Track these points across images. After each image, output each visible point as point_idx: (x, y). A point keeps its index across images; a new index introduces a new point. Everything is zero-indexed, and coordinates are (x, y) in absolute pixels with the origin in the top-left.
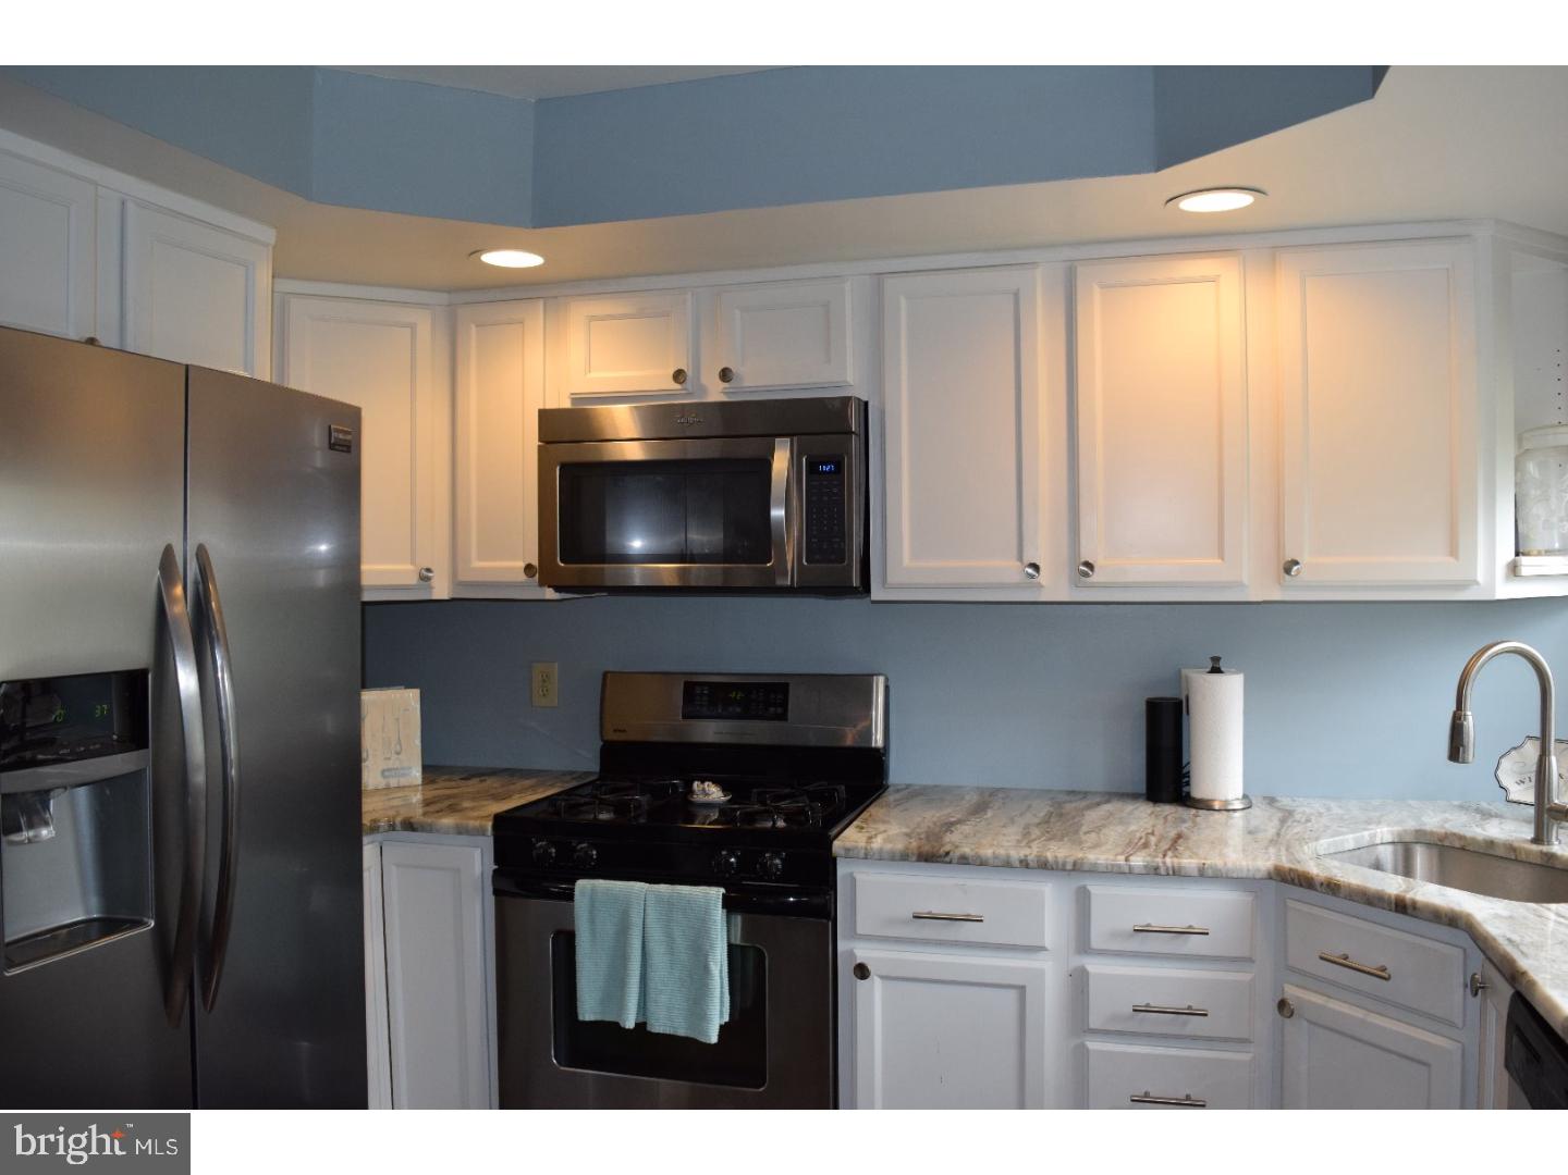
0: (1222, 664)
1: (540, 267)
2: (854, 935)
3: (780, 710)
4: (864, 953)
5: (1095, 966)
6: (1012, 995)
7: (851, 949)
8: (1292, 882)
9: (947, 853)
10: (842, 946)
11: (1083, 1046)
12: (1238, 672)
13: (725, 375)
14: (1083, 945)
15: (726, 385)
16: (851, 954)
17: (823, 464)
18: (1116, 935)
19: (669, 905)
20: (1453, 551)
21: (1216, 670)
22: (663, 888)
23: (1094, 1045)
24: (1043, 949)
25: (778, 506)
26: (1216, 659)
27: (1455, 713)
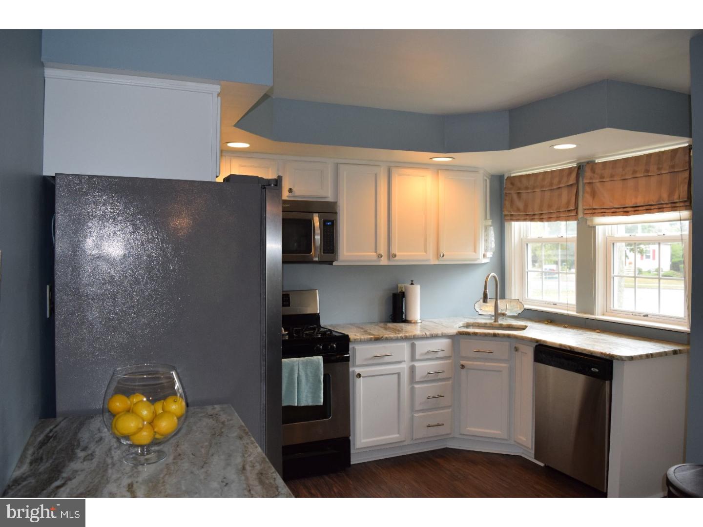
0: (413, 283)
1: (247, 148)
2: (354, 365)
3: (288, 303)
4: (358, 370)
5: (417, 364)
6: (396, 376)
7: (354, 369)
8: (464, 334)
9: (382, 337)
10: (351, 369)
11: (413, 386)
12: (418, 284)
13: (290, 190)
14: (413, 358)
15: (289, 194)
16: (354, 371)
17: (328, 222)
18: (422, 355)
19: (306, 364)
20: (475, 251)
21: (412, 284)
22: (302, 359)
23: (416, 386)
24: (404, 361)
25: (317, 235)
26: (412, 281)
27: (484, 291)
